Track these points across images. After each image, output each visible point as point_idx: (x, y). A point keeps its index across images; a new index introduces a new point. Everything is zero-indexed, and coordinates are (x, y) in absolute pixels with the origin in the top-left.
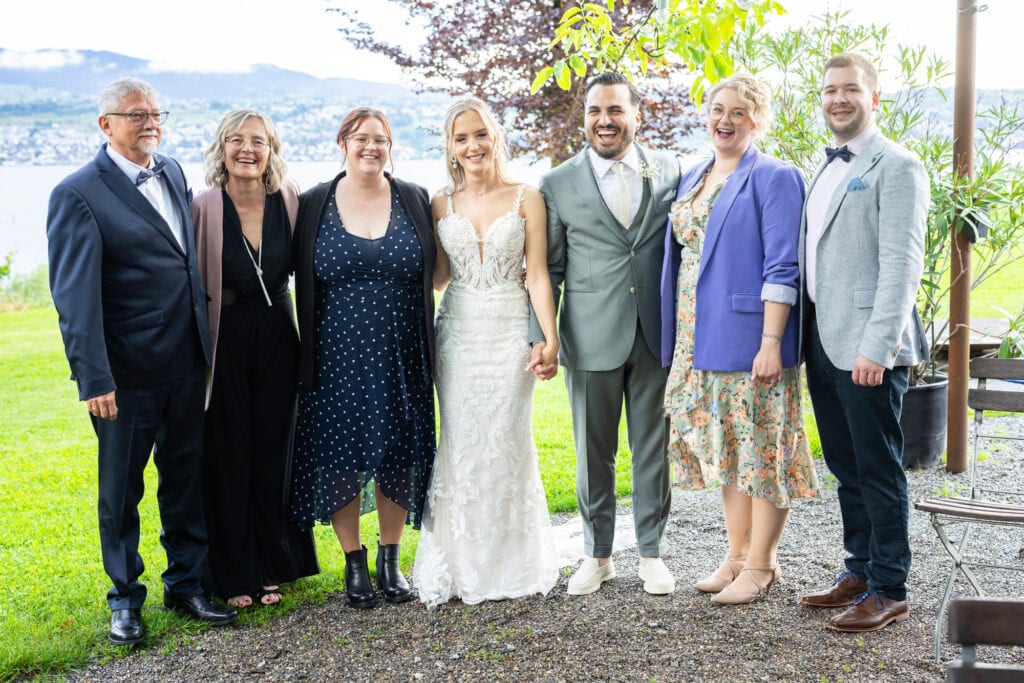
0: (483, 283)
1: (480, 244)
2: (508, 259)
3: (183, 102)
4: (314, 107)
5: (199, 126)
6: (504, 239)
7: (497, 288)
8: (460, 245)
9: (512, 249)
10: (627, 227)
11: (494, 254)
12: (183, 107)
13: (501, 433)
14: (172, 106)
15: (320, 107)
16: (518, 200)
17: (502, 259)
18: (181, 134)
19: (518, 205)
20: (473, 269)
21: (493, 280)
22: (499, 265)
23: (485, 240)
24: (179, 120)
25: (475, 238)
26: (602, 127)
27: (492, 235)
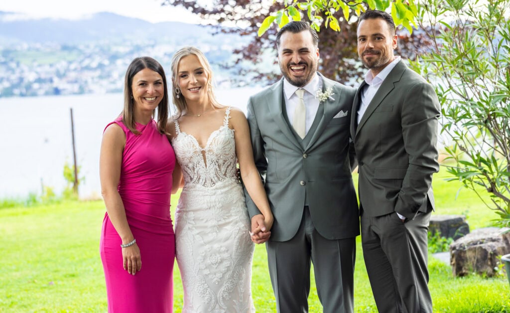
0: (209, 182)
1: (203, 153)
2: (225, 161)
3: (38, 45)
4: (148, 46)
5: (51, 65)
6: (220, 146)
7: (219, 184)
8: (188, 155)
9: (227, 153)
10: (302, 137)
11: (215, 158)
12: (38, 50)
13: (226, 294)
14: (29, 49)
15: (153, 46)
16: (227, 118)
17: (221, 162)
18: (37, 73)
19: (227, 121)
20: (200, 172)
21: (216, 178)
22: (219, 166)
23: (206, 149)
24: (34, 61)
25: (199, 148)
26: (294, 64)
27: (211, 144)
